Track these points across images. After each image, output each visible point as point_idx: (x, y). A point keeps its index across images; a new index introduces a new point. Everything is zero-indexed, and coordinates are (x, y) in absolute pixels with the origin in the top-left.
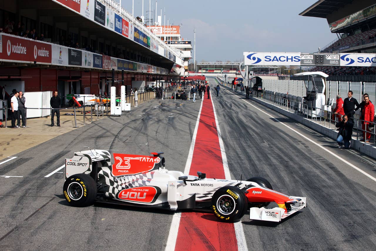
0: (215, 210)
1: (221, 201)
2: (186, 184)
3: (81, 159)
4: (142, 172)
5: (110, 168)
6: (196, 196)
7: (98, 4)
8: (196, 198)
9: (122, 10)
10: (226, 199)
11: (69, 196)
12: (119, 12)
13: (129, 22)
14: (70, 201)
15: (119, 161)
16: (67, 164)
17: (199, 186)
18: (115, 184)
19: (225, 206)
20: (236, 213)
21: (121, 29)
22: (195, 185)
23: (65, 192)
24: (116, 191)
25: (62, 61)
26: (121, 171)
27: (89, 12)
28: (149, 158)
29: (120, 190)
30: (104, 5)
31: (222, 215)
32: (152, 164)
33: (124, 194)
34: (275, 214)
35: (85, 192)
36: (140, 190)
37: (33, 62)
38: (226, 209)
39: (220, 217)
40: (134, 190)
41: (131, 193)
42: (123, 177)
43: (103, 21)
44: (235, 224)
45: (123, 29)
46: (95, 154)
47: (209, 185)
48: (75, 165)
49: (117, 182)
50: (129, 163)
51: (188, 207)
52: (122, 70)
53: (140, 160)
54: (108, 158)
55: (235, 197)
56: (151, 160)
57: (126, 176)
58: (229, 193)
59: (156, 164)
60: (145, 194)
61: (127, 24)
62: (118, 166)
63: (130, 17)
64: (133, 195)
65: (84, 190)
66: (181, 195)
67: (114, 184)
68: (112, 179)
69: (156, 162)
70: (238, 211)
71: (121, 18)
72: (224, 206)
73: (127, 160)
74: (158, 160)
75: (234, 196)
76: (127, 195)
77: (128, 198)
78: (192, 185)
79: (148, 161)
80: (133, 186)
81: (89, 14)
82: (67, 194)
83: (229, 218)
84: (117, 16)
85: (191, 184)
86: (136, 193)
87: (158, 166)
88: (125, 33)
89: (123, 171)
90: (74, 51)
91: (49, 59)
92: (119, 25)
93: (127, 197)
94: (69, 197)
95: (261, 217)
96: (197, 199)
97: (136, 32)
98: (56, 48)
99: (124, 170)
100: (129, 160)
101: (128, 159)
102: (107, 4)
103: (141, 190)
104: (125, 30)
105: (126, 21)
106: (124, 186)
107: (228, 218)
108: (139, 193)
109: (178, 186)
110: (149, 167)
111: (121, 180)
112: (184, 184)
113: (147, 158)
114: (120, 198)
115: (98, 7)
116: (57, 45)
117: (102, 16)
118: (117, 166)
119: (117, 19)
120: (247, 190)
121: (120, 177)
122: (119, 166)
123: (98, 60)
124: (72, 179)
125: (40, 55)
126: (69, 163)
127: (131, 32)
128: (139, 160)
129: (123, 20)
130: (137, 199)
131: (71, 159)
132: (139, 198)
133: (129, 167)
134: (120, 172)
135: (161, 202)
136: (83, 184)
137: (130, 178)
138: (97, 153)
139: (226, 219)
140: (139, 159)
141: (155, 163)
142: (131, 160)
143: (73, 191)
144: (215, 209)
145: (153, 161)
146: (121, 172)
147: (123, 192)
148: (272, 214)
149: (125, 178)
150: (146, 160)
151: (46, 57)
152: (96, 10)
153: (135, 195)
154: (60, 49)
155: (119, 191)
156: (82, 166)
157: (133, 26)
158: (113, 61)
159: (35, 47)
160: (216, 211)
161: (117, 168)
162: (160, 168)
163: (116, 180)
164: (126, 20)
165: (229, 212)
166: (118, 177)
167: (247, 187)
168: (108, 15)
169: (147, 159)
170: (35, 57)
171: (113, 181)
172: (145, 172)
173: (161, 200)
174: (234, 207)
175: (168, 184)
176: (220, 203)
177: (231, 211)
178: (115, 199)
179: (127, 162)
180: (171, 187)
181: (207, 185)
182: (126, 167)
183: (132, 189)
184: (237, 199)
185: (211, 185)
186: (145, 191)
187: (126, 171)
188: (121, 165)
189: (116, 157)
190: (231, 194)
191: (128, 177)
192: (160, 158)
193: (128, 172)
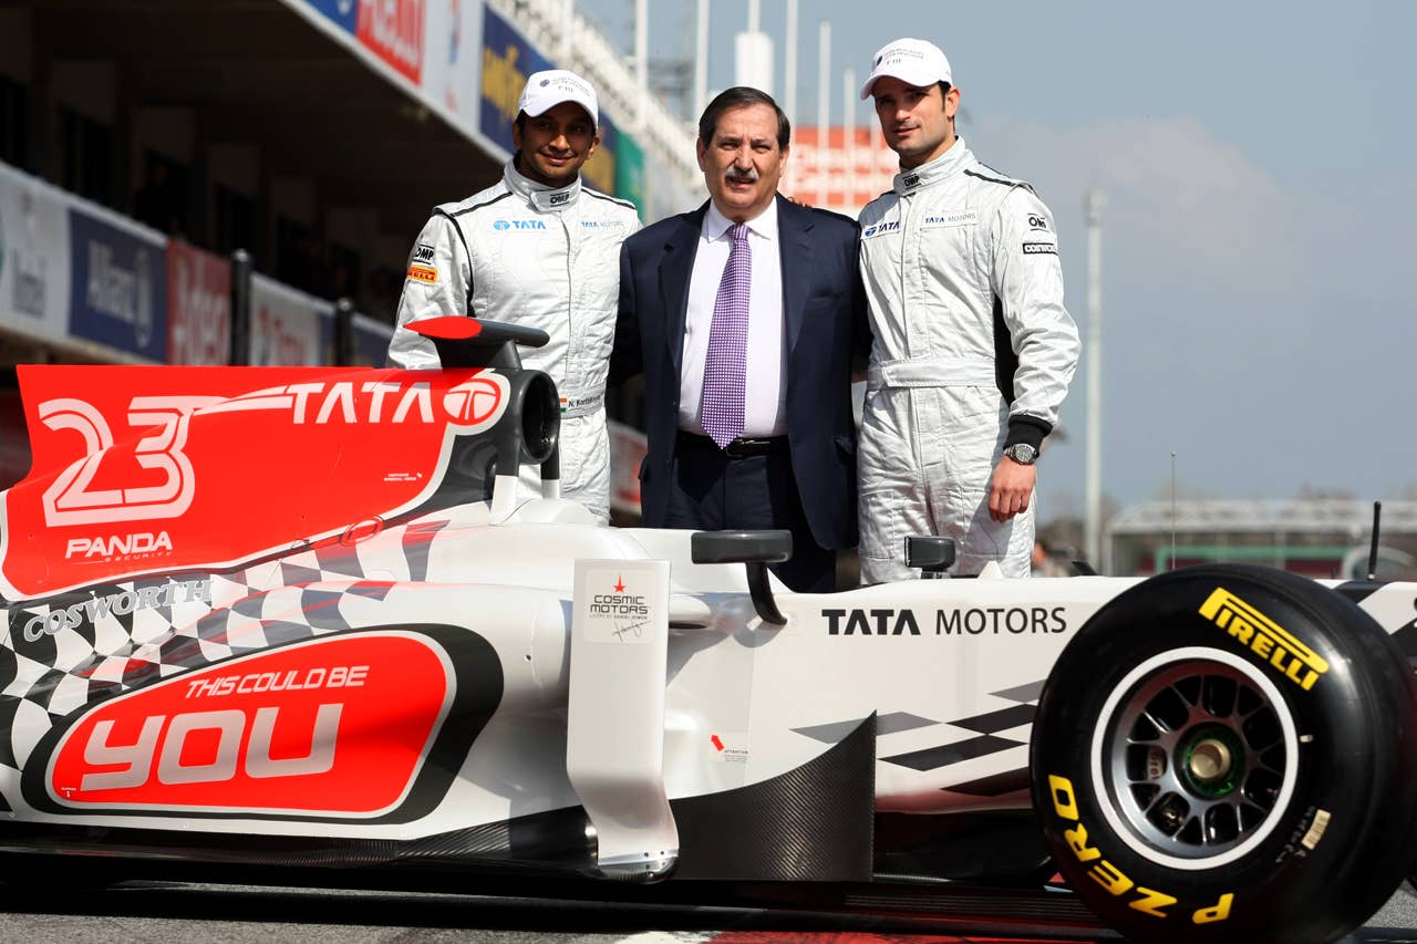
0: (1073, 825)
1: (1143, 730)
2: (772, 616)
4: (313, 539)
6: (886, 745)
8: (879, 765)
10: (1194, 703)
15: (73, 445)
17: (915, 630)
18: (29, 672)
19: (1185, 777)
20: (1310, 840)
22: (866, 630)
24: (29, 726)
26: (96, 546)
28: (394, 388)
29: (64, 711)
31: (1146, 874)
32: (416, 441)
33: (112, 741)
36: (273, 677)
38: (1198, 808)
39: (1132, 895)
40: (213, 690)
41: (185, 723)
42: (116, 599)
47: (1017, 620)
49: (44, 650)
50: (176, 451)
51: (794, 861)
52: (339, 311)
53: (299, 418)
55: (1295, 666)
56: (416, 404)
57: (140, 582)
58: (1221, 622)
59: (458, 438)
60: (329, 717)
64: (201, 747)
66: (719, 746)
67: (10, 674)
69: (460, 421)
70: (1323, 816)
72: (1171, 782)
73: (157, 431)
74: (486, 398)
75: (1280, 654)
76: (138, 755)
77: (153, 788)
78: (843, 622)
79: (375, 416)
80: (211, 651)
83: (1226, 900)
85: (833, 615)
86: (230, 722)
87: (477, 469)
89: (115, 540)
93: (137, 777)
96: (891, 781)
97: (505, 56)
99: (123, 529)
100: (185, 422)
101: (171, 420)
103: (289, 684)
104: (389, 6)
106: (111, 672)
107: (1215, 903)
108: (267, 717)
109: (685, 635)
110: (392, 477)
111: (87, 631)
112: (758, 620)
113: (367, 387)
114: (69, 790)
118: (48, 498)
121: (84, 595)
122: (77, 496)
128: (290, 412)
130: (242, 789)
132: (263, 769)
133: (177, 496)
134: (79, 556)
135: (498, 809)
137: (189, 598)
139: (1200, 916)
140: (286, 403)
141: (452, 431)
142: (199, 425)
144: (1070, 811)
145: (427, 416)
146: (97, 555)
147: (104, 729)
149: (134, 607)
150: (363, 403)
153: (229, 745)
155: (60, 723)
160: (1080, 835)
161: (53, 519)
162: (499, 479)
163: (36, 629)
165: (1229, 837)
166: (56, 604)
169: (370, 395)
171: (9, 645)
172: (350, 534)
173: (500, 789)
174: (1278, 783)
175: (570, 598)
176: (1131, 749)
177: (1254, 822)
178: (12, 816)
179: (159, 442)
180: (609, 623)
181: (1002, 617)
182: (144, 503)
183: (195, 684)
184: (1317, 685)
185: (1039, 615)
186: (330, 684)
187: (143, 543)
188: (95, 485)
189: (45, 408)
190: (1251, 640)
191: (162, 598)
192: (503, 382)
193: (169, 546)
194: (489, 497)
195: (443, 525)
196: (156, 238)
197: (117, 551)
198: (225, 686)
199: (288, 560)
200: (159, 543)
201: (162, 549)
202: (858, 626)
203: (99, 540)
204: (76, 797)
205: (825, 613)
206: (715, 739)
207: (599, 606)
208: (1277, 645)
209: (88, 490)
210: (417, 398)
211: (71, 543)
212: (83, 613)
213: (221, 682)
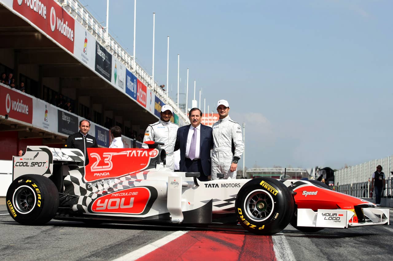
0: (241, 215)
1: (252, 201)
2: (197, 185)
3: (36, 156)
4: (130, 173)
5: (82, 171)
6: (214, 204)
7: (100, 49)
8: (213, 206)
9: (138, 67)
10: (259, 197)
11: (14, 208)
12: (132, 68)
13: (148, 86)
14: (16, 215)
15: (95, 160)
16: (16, 166)
17: (218, 187)
18: (89, 193)
19: (258, 208)
20: (276, 217)
21: (135, 92)
22: (211, 187)
23: (9, 202)
24: (89, 200)
25: (48, 125)
27: (87, 56)
28: (142, 151)
29: (94, 198)
30: (110, 52)
31: (252, 222)
32: (145, 159)
33: (101, 203)
34: (339, 217)
35: (39, 199)
36: (124, 194)
37: (4, 117)
39: (250, 225)
40: (115, 195)
41: (111, 200)
42: (101, 182)
43: (108, 75)
44: (274, 237)
45: (138, 94)
46: (60, 154)
47: (233, 185)
48: (27, 166)
49: (91, 189)
50: (110, 160)
51: (200, 220)
52: (134, 140)
53: (128, 156)
54: (80, 159)
55: (274, 192)
56: (145, 154)
57: (105, 180)
58: (263, 186)
59: (151, 159)
60: (132, 199)
61: (144, 89)
62: (94, 167)
63: (149, 80)
64: (114, 204)
65: (37, 197)
66: (189, 204)
67: (86, 193)
68: (84, 186)
69: (151, 156)
70: (278, 214)
71: (136, 78)
72: (256, 209)
73: (107, 158)
74: (155, 153)
77: (107, 210)
78: (208, 186)
79: (139, 155)
80: (115, 190)
81: (87, 59)
82: (11, 205)
83: (263, 226)
84: (128, 73)
85: (206, 185)
86: (118, 200)
87: (154, 163)
88: (140, 100)
89: (101, 174)
90: (66, 114)
91: (29, 118)
92: (132, 86)
93: (104, 208)
94: (15, 210)
95: (315, 224)
96: (215, 209)
97: (158, 103)
98: (39, 105)
99: (102, 172)
100: (111, 156)
101: (109, 156)
102: (115, 53)
103: (126, 194)
104: (142, 96)
105: (143, 85)
106: (100, 193)
107: (262, 226)
108: (123, 199)
109: (184, 187)
110: (141, 164)
111: (97, 187)
112: (195, 185)
113: (138, 151)
115: (100, 53)
116: (41, 101)
117: (107, 67)
118: (91, 167)
119: (129, 78)
120: (294, 190)
121: (97, 182)
122: (96, 167)
123: (103, 135)
124: (19, 182)
125: (15, 110)
126: (18, 164)
127: (150, 101)
128: (126, 155)
129: (138, 81)
130: (120, 210)
131: (21, 158)
132: (123, 207)
133: (110, 167)
134: (96, 176)
135: (157, 213)
136: (36, 188)
137: (112, 182)
138: (63, 154)
139: (260, 228)
140: (126, 153)
141: (150, 158)
142: (113, 157)
143: (22, 201)
144: (241, 213)
145: (147, 155)
146: (98, 176)
147: (99, 201)
148: (333, 217)
149: (104, 183)
150: (137, 153)
151: (24, 114)
152: (97, 57)
153: (118, 203)
154: (46, 107)
155: (93, 200)
156: (38, 166)
157: (154, 94)
158: (125, 142)
159: (8, 97)
160: (242, 217)
161: (92, 170)
162: (157, 165)
163: (90, 186)
164: (143, 83)
165: (264, 217)
167: (294, 185)
168: (116, 68)
169: (138, 152)
170: (8, 110)
171: (86, 189)
172: (135, 173)
173: (157, 210)
174: (271, 209)
175: (167, 182)
176: (250, 204)
177: (268, 214)
178: (86, 214)
179: (107, 159)
180: (173, 186)
181: (231, 185)
182: (105, 168)
183: (113, 194)
184: (277, 194)
185: (236, 185)
186: (132, 195)
187: (105, 174)
188: (98, 165)
189: (91, 154)
190: (267, 188)
191: (108, 182)
192: (158, 150)
193: (109, 174)
194: (156, 167)
195: (149, 171)
196: (108, 130)
197: (101, 175)
198: (117, 194)
199: (126, 176)
200: (107, 174)
201: (108, 175)
202: (210, 186)
203: (99, 173)
204: (95, 211)
205: (205, 184)
206: (189, 203)
207: (172, 183)
208: (271, 189)
209: (97, 166)
210: (145, 153)
211: (95, 174)
212: (96, 184)
213: (116, 194)
